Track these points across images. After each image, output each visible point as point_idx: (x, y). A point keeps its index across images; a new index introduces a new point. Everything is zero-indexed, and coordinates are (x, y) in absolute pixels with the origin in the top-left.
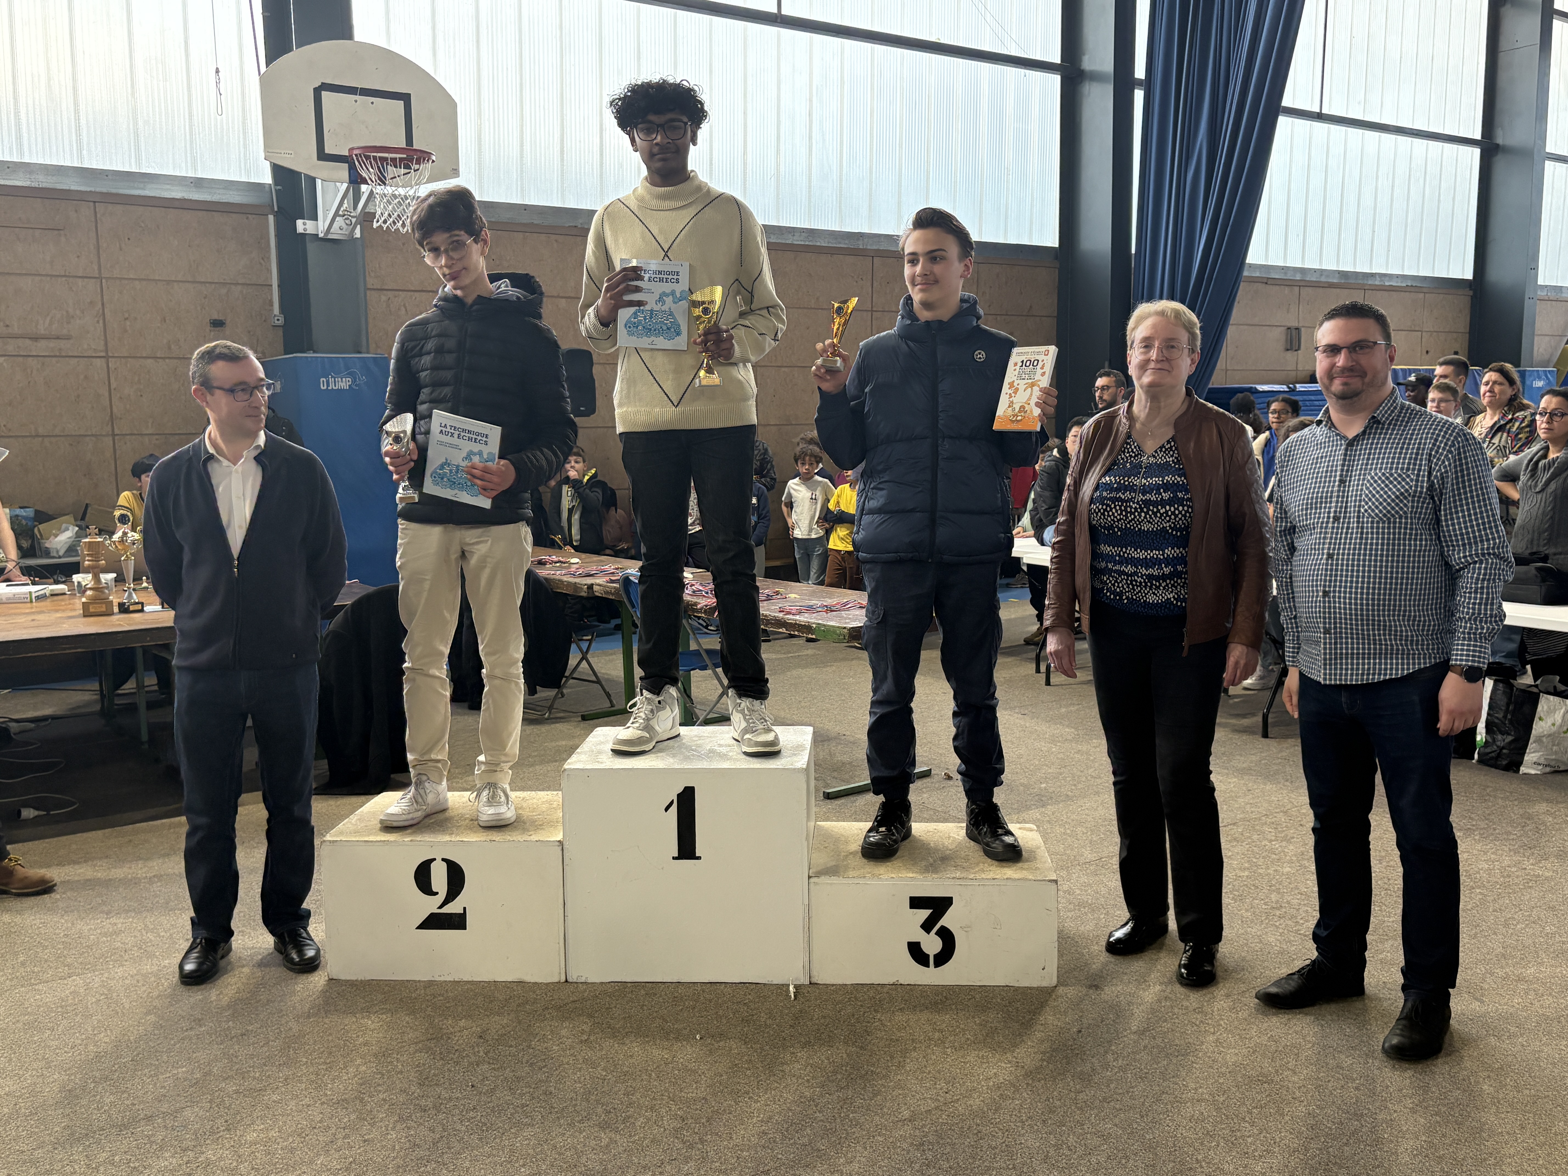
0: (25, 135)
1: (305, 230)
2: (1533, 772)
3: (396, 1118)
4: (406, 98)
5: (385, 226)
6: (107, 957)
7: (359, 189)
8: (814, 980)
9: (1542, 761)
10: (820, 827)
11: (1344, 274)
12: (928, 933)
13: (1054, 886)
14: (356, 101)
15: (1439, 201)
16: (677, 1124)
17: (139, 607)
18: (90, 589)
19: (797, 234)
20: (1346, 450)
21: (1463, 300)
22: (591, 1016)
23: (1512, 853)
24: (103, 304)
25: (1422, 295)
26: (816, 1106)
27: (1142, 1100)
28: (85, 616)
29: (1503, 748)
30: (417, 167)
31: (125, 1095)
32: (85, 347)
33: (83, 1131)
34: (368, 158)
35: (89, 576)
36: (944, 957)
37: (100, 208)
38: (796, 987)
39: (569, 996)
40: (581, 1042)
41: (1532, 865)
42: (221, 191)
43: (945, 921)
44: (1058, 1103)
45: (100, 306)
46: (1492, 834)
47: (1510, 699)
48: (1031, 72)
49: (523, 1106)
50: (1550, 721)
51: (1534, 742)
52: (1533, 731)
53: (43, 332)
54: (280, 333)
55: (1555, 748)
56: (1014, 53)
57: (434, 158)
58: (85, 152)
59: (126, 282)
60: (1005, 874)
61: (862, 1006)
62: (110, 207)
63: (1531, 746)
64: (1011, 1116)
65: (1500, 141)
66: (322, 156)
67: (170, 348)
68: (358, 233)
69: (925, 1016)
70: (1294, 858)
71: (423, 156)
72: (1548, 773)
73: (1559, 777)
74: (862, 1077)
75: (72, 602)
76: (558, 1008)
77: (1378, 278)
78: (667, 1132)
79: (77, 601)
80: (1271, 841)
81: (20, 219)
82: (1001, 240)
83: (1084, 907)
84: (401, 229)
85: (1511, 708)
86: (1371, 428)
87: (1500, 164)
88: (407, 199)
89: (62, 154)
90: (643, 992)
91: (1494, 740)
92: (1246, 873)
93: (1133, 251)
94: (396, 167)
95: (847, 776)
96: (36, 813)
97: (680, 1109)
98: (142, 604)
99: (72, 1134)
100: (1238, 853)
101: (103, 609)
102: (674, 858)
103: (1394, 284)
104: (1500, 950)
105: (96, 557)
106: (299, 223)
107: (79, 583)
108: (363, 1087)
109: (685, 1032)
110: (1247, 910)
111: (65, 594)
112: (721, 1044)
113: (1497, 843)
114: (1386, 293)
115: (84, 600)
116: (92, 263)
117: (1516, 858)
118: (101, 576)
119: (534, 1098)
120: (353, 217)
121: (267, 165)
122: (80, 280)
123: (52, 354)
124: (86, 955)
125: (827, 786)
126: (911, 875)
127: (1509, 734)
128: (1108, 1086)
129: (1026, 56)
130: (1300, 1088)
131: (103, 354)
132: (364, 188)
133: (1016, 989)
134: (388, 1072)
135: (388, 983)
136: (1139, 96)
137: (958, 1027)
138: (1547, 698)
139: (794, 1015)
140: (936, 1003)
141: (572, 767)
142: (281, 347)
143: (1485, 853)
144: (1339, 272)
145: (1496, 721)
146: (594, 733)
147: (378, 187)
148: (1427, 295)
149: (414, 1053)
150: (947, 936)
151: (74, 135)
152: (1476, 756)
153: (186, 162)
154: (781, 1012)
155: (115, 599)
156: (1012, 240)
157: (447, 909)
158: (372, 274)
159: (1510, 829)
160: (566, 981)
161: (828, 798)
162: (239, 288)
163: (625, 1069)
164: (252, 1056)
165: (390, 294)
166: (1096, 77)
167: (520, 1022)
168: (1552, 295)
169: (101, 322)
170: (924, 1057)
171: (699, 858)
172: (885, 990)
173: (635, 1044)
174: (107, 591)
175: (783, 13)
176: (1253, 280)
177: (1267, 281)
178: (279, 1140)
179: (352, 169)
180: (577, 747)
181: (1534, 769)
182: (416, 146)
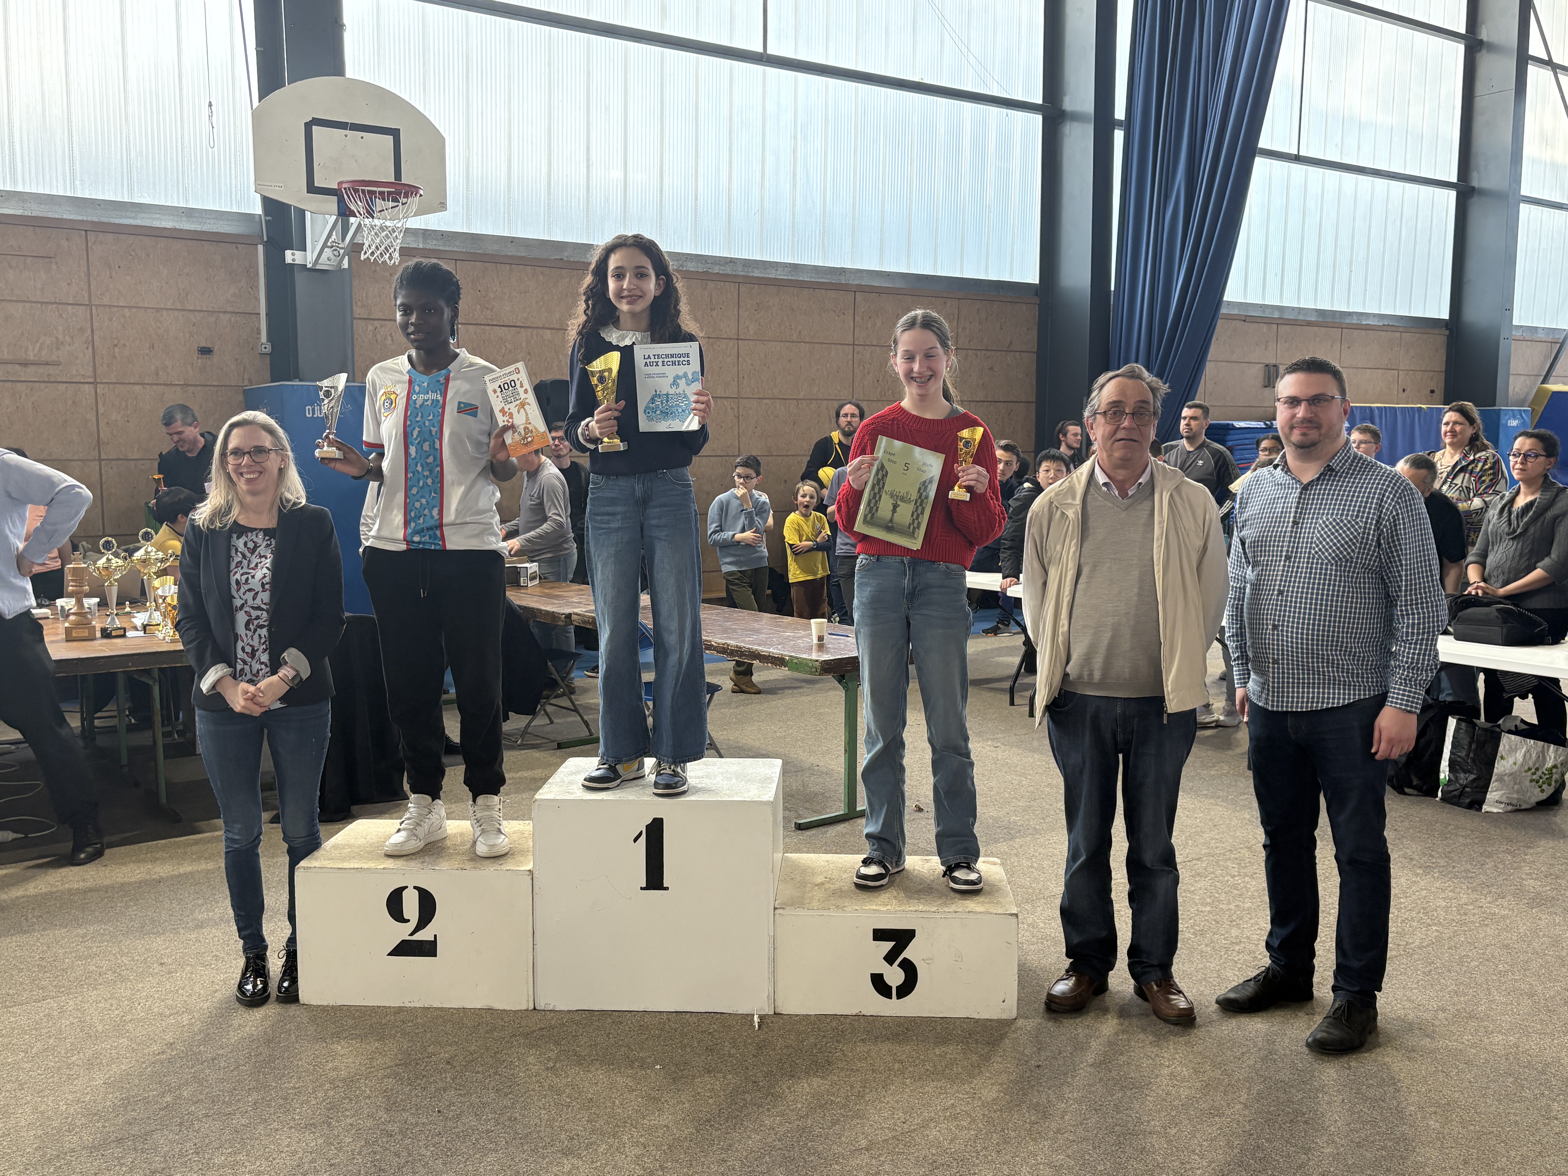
0: (19, 165)
1: (294, 260)
2: (1495, 810)
3: (363, 1143)
4: (395, 133)
5: (372, 259)
6: (81, 981)
7: (348, 221)
8: (778, 1011)
9: (1504, 799)
10: (787, 858)
11: (1321, 313)
12: (891, 965)
13: (1014, 920)
14: (346, 136)
15: (1415, 242)
16: (638, 1151)
17: (121, 632)
18: (74, 614)
19: (780, 269)
20: (1301, 493)
21: (1440, 338)
22: (557, 1043)
23: (1470, 891)
24: (92, 331)
25: (1398, 334)
26: (776, 1134)
27: (1095, 1132)
28: (67, 641)
29: (1466, 786)
30: (405, 200)
31: (96, 1118)
32: (74, 373)
33: (55, 1153)
34: (356, 191)
35: (73, 601)
36: (906, 989)
37: (91, 237)
38: (761, 1017)
39: (536, 1024)
40: (547, 1069)
41: (1489, 903)
42: (212, 221)
43: (908, 953)
44: (1012, 1134)
45: (89, 331)
46: (1451, 872)
47: (1472, 738)
48: (1013, 112)
49: (488, 1131)
50: (1511, 760)
51: (1496, 781)
52: (1495, 770)
53: (32, 358)
54: (268, 360)
55: (1516, 787)
56: (995, 93)
57: (421, 192)
58: (78, 182)
59: (116, 309)
60: (967, 907)
61: (824, 1036)
62: (101, 235)
63: (1493, 785)
64: (966, 1146)
65: (1475, 183)
66: (312, 188)
67: (157, 374)
68: (345, 264)
69: (886, 1047)
70: (1256, 894)
71: (411, 190)
72: (1510, 812)
73: (1520, 816)
74: (821, 1107)
75: (55, 626)
76: (526, 1036)
77: (1355, 317)
78: (629, 1159)
79: (60, 626)
80: (1233, 877)
81: (12, 246)
82: (982, 277)
83: (1047, 941)
84: (388, 261)
85: (1474, 746)
86: (1326, 475)
87: (1476, 206)
88: (394, 232)
89: (55, 183)
90: (609, 1020)
91: (1456, 778)
92: (1208, 908)
93: (1113, 288)
94: (384, 200)
95: (818, 807)
96: (16, 836)
97: (642, 1136)
98: (125, 629)
99: (44, 1155)
100: (1201, 888)
101: (86, 634)
102: (642, 889)
103: (1371, 323)
104: (1454, 987)
105: (79, 582)
106: (288, 253)
107: (62, 607)
108: (331, 1112)
109: (649, 1060)
110: (1207, 945)
111: (48, 618)
112: (685, 1072)
113: (1455, 881)
114: (1363, 332)
115: (67, 625)
116: (82, 290)
117: (1474, 896)
118: (85, 600)
119: (498, 1124)
120: (341, 248)
121: (258, 198)
122: (70, 307)
123: (41, 380)
124: (60, 978)
125: (799, 816)
126: (875, 908)
127: (1471, 772)
128: (1063, 1118)
129: (1008, 96)
130: (1250, 1121)
131: (92, 380)
132: (352, 220)
133: (977, 1021)
134: (357, 1097)
135: (358, 1008)
136: (1119, 136)
137: (918, 1058)
138: (1508, 738)
139: (758, 1044)
140: (898, 1035)
141: (543, 797)
142: (268, 375)
143: (1443, 891)
144: (1317, 310)
145: (1459, 759)
146: (566, 763)
147: (366, 220)
148: (1403, 334)
149: (382, 1079)
150: (909, 968)
151: (67, 164)
152: (1440, 794)
153: (178, 193)
154: (745, 1041)
155: (97, 624)
156: (993, 277)
157: (418, 937)
158: (359, 304)
159: (1469, 867)
160: (535, 1009)
161: (800, 829)
162: (228, 316)
163: (590, 1096)
164: (222, 1081)
165: (377, 324)
166: (1076, 117)
167: (487, 1049)
168: (1527, 336)
169: (90, 348)
170: (883, 1087)
171: (667, 889)
172: (848, 1021)
173: (599, 1072)
174: (89, 616)
175: (769, 52)
176: (1231, 318)
177: (1245, 319)
178: (246, 1164)
179: (341, 202)
180: (549, 777)
181: (1496, 807)
182: (404, 181)
